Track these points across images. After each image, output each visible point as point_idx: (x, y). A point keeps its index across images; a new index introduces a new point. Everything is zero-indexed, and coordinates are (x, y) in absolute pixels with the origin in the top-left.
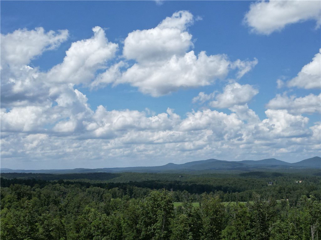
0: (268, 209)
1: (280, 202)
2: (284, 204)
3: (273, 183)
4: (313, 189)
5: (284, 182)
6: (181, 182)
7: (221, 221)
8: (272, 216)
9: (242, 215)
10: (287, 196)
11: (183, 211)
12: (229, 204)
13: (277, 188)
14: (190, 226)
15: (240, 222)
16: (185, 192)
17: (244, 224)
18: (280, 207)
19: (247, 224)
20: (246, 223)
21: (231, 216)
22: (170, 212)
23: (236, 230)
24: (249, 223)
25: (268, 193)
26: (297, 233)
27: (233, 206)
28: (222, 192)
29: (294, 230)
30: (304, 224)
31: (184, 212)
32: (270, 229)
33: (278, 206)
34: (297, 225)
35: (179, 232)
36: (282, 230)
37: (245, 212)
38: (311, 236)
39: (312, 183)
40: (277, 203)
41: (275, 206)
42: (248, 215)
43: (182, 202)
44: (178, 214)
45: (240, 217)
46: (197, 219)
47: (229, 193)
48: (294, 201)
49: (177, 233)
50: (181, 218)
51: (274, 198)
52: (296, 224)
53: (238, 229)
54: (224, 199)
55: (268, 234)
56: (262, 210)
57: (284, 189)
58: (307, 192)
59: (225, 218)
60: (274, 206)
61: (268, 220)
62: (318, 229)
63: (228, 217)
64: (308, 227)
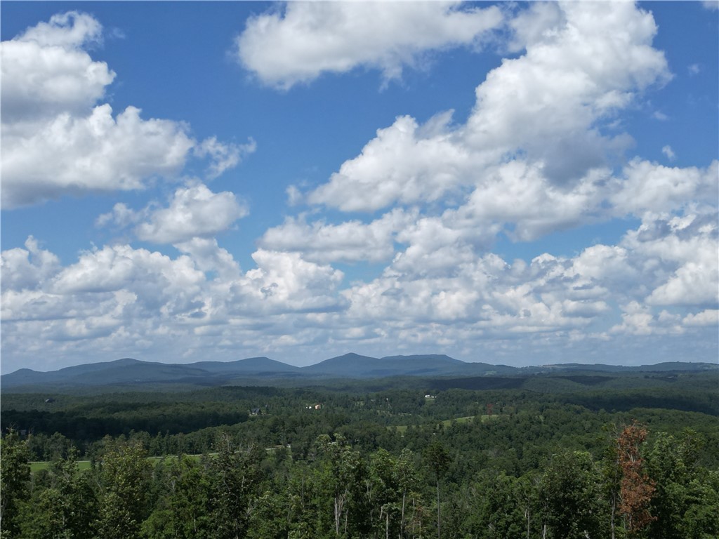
0: (247, 466)
1: (274, 452)
2: (281, 456)
3: (260, 411)
4: (342, 421)
5: (284, 408)
6: (48, 412)
7: (143, 499)
8: (254, 482)
9: (191, 484)
10: (287, 438)
11: (50, 482)
12: (161, 461)
13: (269, 422)
14: (67, 515)
15: (185, 499)
16: (57, 438)
17: (193, 504)
18: (274, 463)
19: (201, 502)
20: (199, 500)
21: (164, 488)
22: (20, 485)
23: (175, 517)
24: (205, 499)
25: (249, 433)
26: (306, 517)
27: (170, 465)
28: (146, 434)
29: (299, 511)
30: (321, 496)
31: (53, 485)
32: (249, 510)
33: (268, 460)
34: (307, 499)
35: (38, 531)
36: (274, 512)
37: (197, 477)
38: (333, 521)
39: (341, 409)
40: (267, 455)
41: (263, 460)
42: (203, 481)
43: (49, 459)
44: (37, 489)
45: (185, 488)
46: (86, 497)
47: (163, 437)
48: (302, 448)
49: (32, 533)
50: (44, 496)
51: (261, 444)
52: (305, 496)
53: (178, 516)
54: (151, 451)
55: (244, 521)
56: (233, 470)
57: (283, 424)
58: (329, 428)
59: (150, 493)
60: (261, 460)
61: (246, 492)
62: (347, 505)
63: (158, 491)
64: (328, 503)
